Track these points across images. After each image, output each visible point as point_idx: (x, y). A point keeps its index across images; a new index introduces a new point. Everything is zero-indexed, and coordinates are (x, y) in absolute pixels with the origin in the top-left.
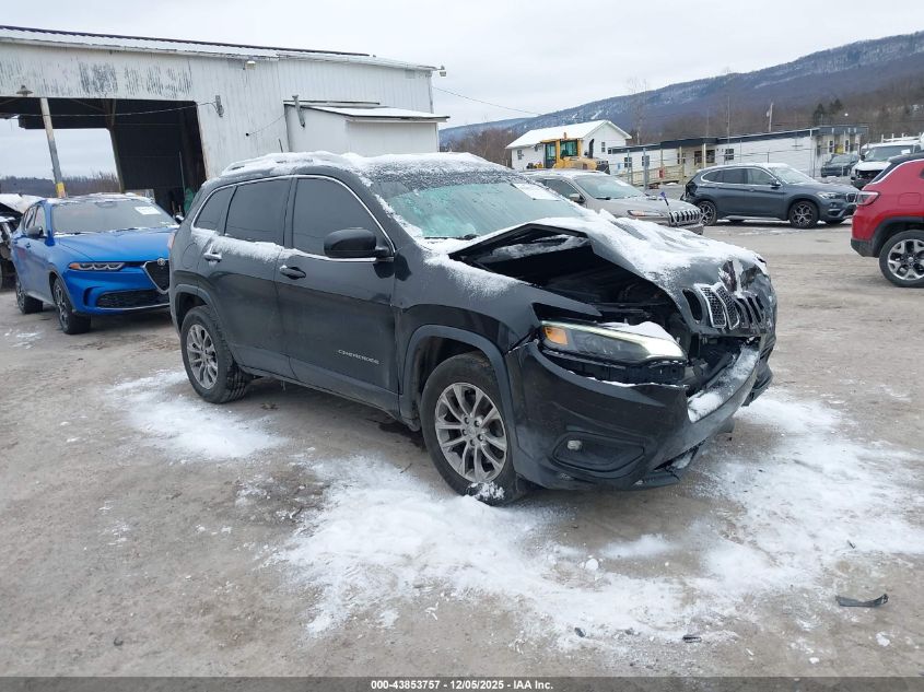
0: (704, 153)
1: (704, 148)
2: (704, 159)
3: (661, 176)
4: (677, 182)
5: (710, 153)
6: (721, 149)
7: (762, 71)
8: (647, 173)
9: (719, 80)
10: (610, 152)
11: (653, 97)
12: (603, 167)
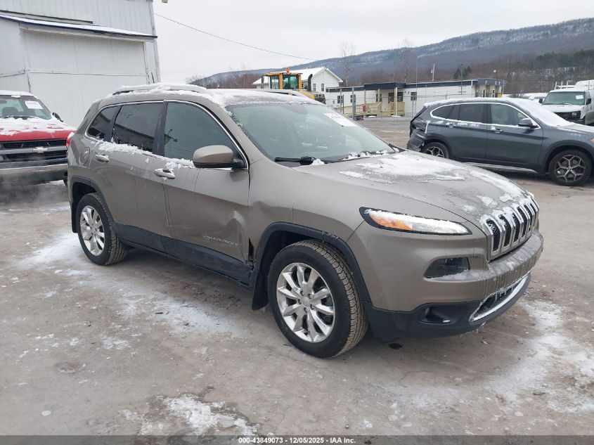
0: (396, 94)
1: (396, 90)
2: (396, 99)
3: (364, 110)
4: (376, 115)
5: (400, 94)
6: (408, 92)
7: (421, 47)
8: (354, 107)
9: (396, 51)
10: (327, 91)
11: (355, 59)
12: (321, 99)
